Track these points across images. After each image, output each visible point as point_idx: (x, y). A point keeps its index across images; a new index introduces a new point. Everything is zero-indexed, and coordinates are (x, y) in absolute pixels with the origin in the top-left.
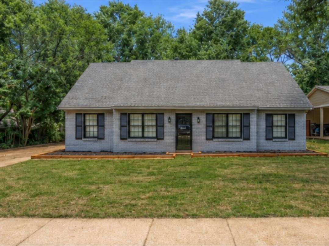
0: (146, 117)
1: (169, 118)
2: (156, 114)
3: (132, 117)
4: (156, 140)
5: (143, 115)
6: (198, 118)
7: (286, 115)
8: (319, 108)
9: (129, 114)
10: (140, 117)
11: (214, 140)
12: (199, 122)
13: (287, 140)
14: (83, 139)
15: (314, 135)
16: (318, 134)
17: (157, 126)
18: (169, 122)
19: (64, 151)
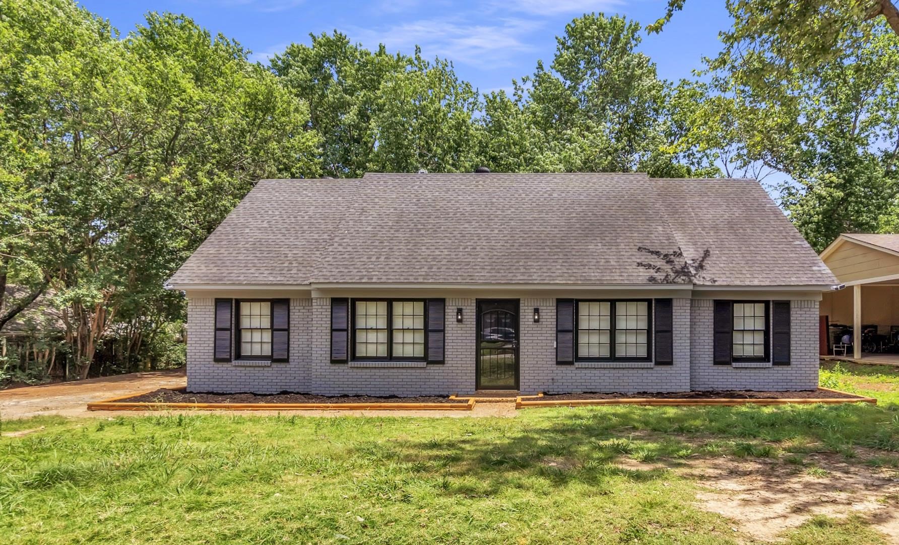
0: (398, 308)
1: (460, 311)
2: (424, 300)
3: (361, 308)
4: (423, 364)
5: (390, 302)
6: (536, 311)
7: (767, 303)
8: (852, 287)
9: (354, 301)
10: (382, 307)
11: (577, 364)
12: (536, 321)
13: (770, 364)
14: (234, 362)
15: (839, 353)
16: (850, 351)
17: (426, 330)
18: (460, 321)
19: (183, 391)
